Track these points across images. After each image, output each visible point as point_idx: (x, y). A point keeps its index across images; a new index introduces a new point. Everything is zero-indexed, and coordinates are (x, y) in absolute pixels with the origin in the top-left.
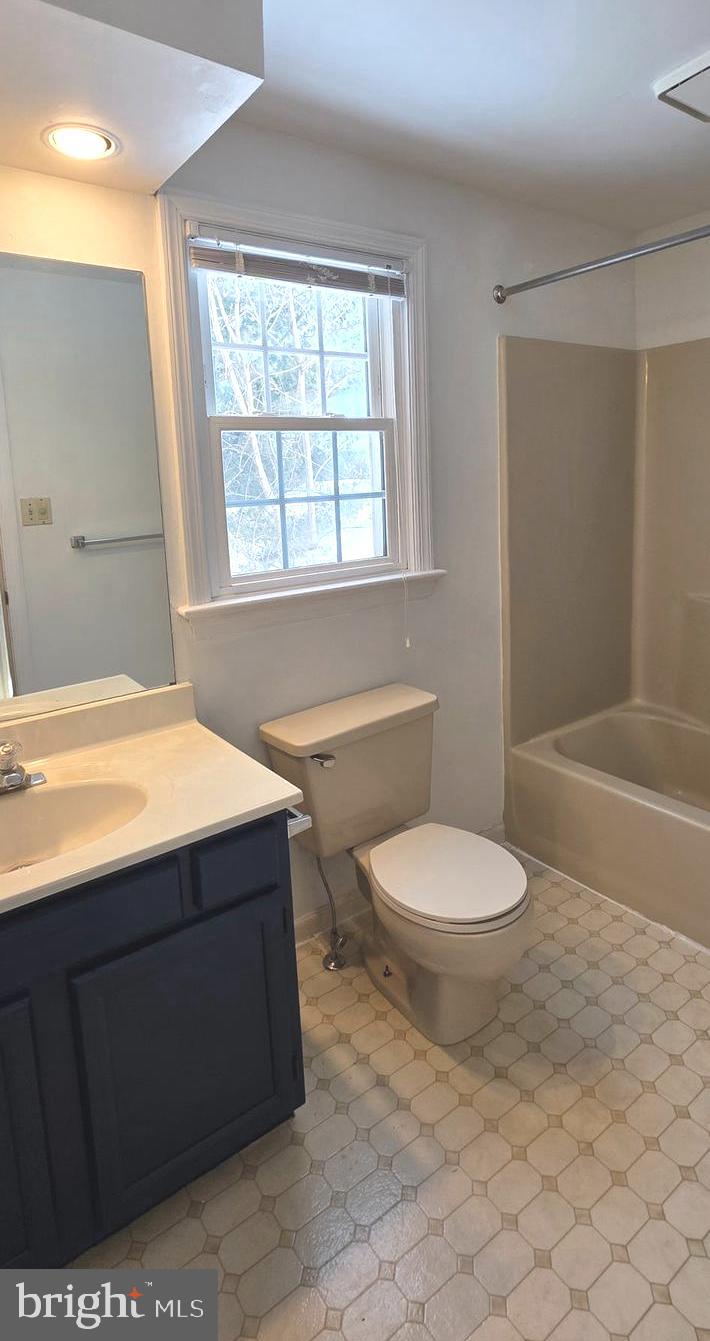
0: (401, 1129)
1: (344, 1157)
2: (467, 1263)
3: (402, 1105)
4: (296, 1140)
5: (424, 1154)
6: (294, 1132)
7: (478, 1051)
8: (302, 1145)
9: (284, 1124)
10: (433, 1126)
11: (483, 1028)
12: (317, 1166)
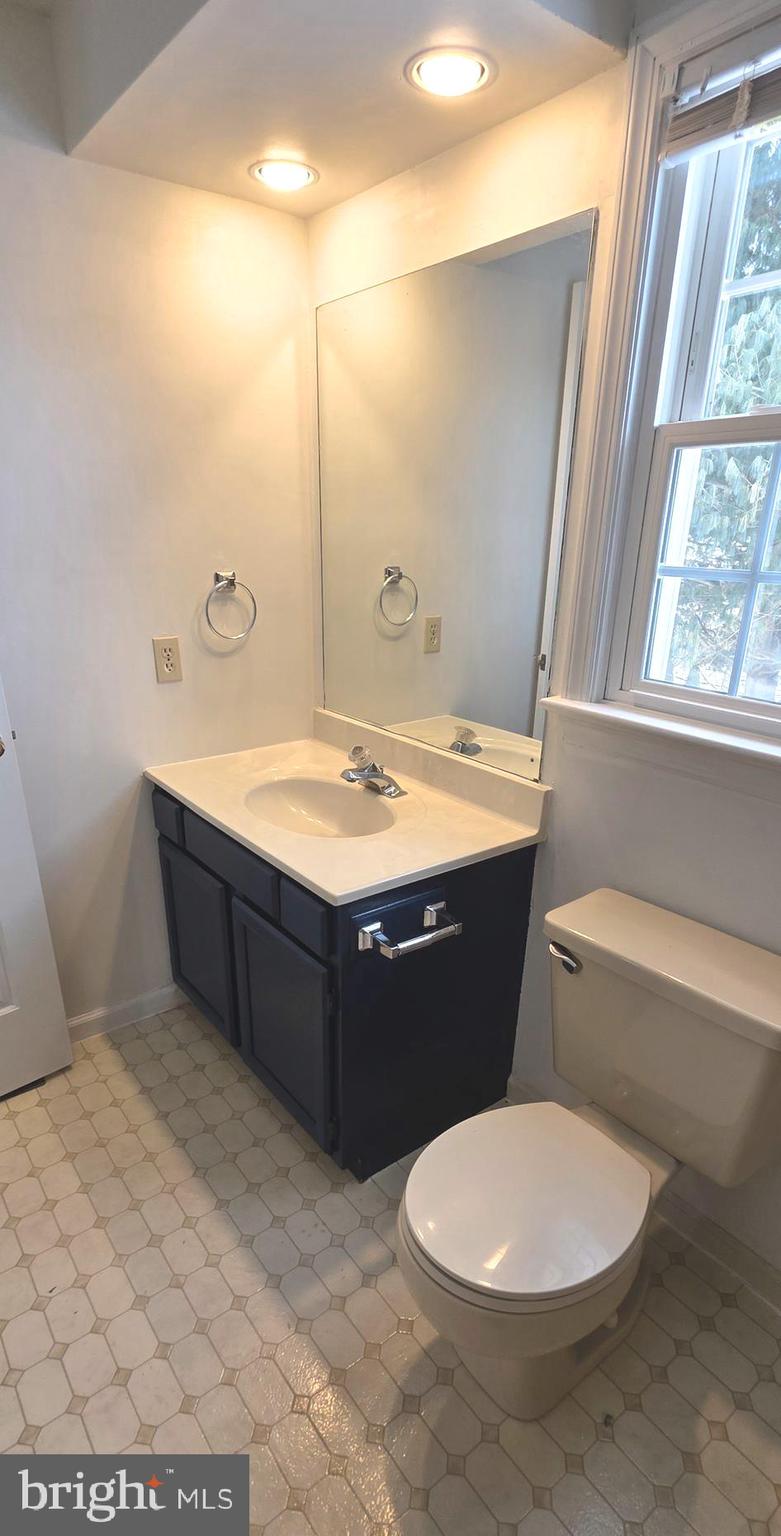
0: (342, 1276)
1: (316, 1225)
2: (202, 1328)
3: (368, 1278)
4: (336, 1187)
5: (311, 1297)
6: (344, 1184)
7: (444, 1377)
8: (332, 1191)
9: (352, 1176)
10: (342, 1309)
11: (483, 1390)
12: (309, 1205)
